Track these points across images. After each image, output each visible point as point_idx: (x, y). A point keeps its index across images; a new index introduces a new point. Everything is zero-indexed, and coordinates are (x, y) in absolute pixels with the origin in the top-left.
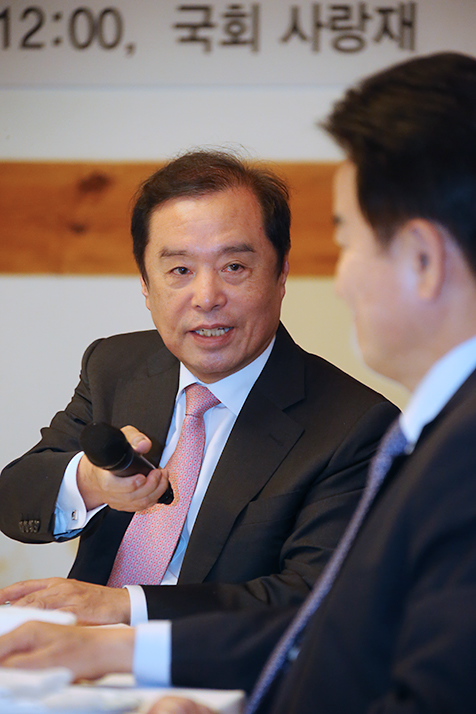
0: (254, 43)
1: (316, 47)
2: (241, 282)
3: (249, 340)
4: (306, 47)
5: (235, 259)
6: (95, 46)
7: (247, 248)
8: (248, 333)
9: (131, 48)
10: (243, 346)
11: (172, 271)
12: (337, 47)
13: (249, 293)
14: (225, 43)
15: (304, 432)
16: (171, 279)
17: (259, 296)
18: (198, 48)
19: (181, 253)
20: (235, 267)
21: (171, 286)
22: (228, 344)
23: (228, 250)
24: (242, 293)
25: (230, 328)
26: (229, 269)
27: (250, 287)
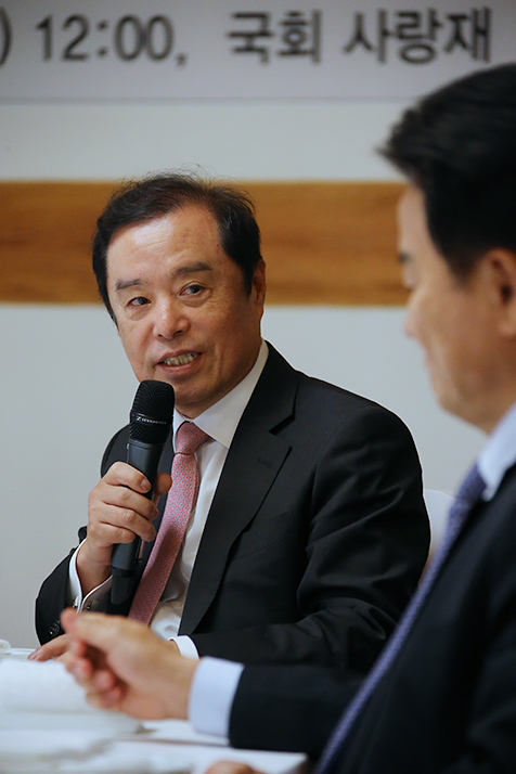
0: (314, 54)
1: (382, 58)
2: (202, 303)
3: (221, 364)
4: (372, 58)
5: (193, 280)
6: (143, 58)
7: (202, 267)
8: (219, 357)
9: (181, 59)
10: (216, 371)
11: (130, 303)
12: (404, 57)
13: (211, 314)
14: (283, 54)
15: (290, 449)
16: (130, 312)
17: (223, 315)
18: (254, 58)
19: (136, 283)
20: (195, 289)
21: (132, 318)
22: (199, 371)
23: (183, 272)
24: (205, 314)
25: (198, 354)
26: (188, 291)
27: (212, 307)
